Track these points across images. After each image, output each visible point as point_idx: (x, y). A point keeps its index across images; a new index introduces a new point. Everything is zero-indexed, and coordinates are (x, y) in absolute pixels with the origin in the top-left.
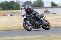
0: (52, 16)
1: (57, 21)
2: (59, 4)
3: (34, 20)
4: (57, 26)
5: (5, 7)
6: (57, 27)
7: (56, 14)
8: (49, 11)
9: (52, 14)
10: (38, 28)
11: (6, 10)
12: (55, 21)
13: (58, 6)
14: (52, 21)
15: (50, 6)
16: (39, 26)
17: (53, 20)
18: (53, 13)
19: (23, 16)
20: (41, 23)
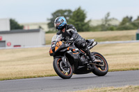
0: (13, 52)
1: (24, 63)
2: (28, 25)
4: (24, 76)
6: (25, 78)
7: (22, 47)
8: (4, 42)
9: (12, 47)
12: (19, 63)
13: (26, 28)
14: (13, 63)
15: (8, 28)
17: (14, 61)
18: (15, 46)
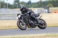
3: (29, 19)
5: (56, 4)
10: (33, 27)
11: (56, 7)
16: (34, 25)
19: (18, 15)
20: (36, 22)
